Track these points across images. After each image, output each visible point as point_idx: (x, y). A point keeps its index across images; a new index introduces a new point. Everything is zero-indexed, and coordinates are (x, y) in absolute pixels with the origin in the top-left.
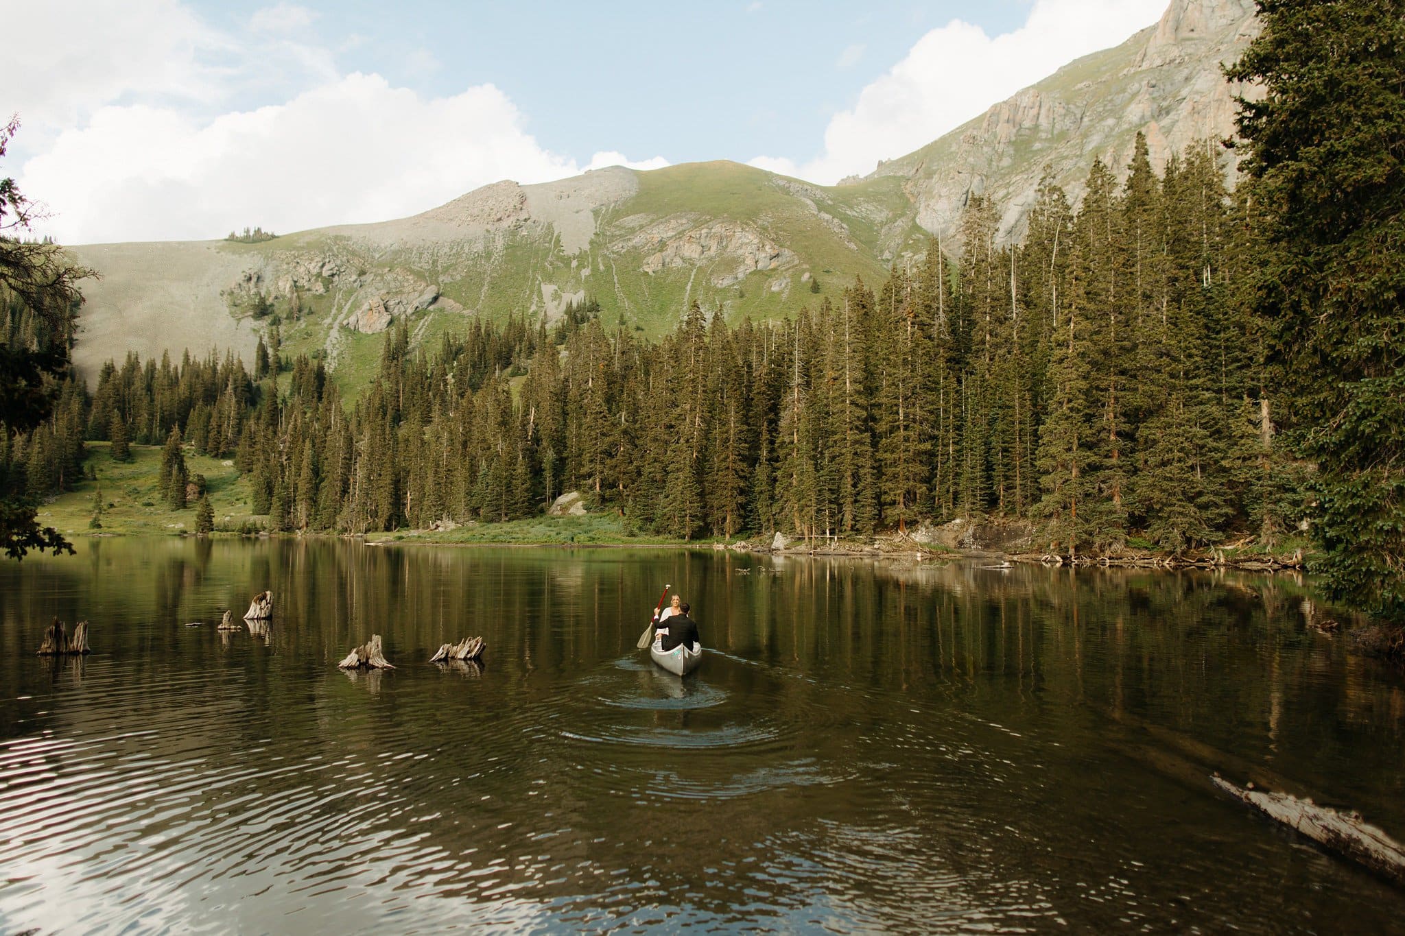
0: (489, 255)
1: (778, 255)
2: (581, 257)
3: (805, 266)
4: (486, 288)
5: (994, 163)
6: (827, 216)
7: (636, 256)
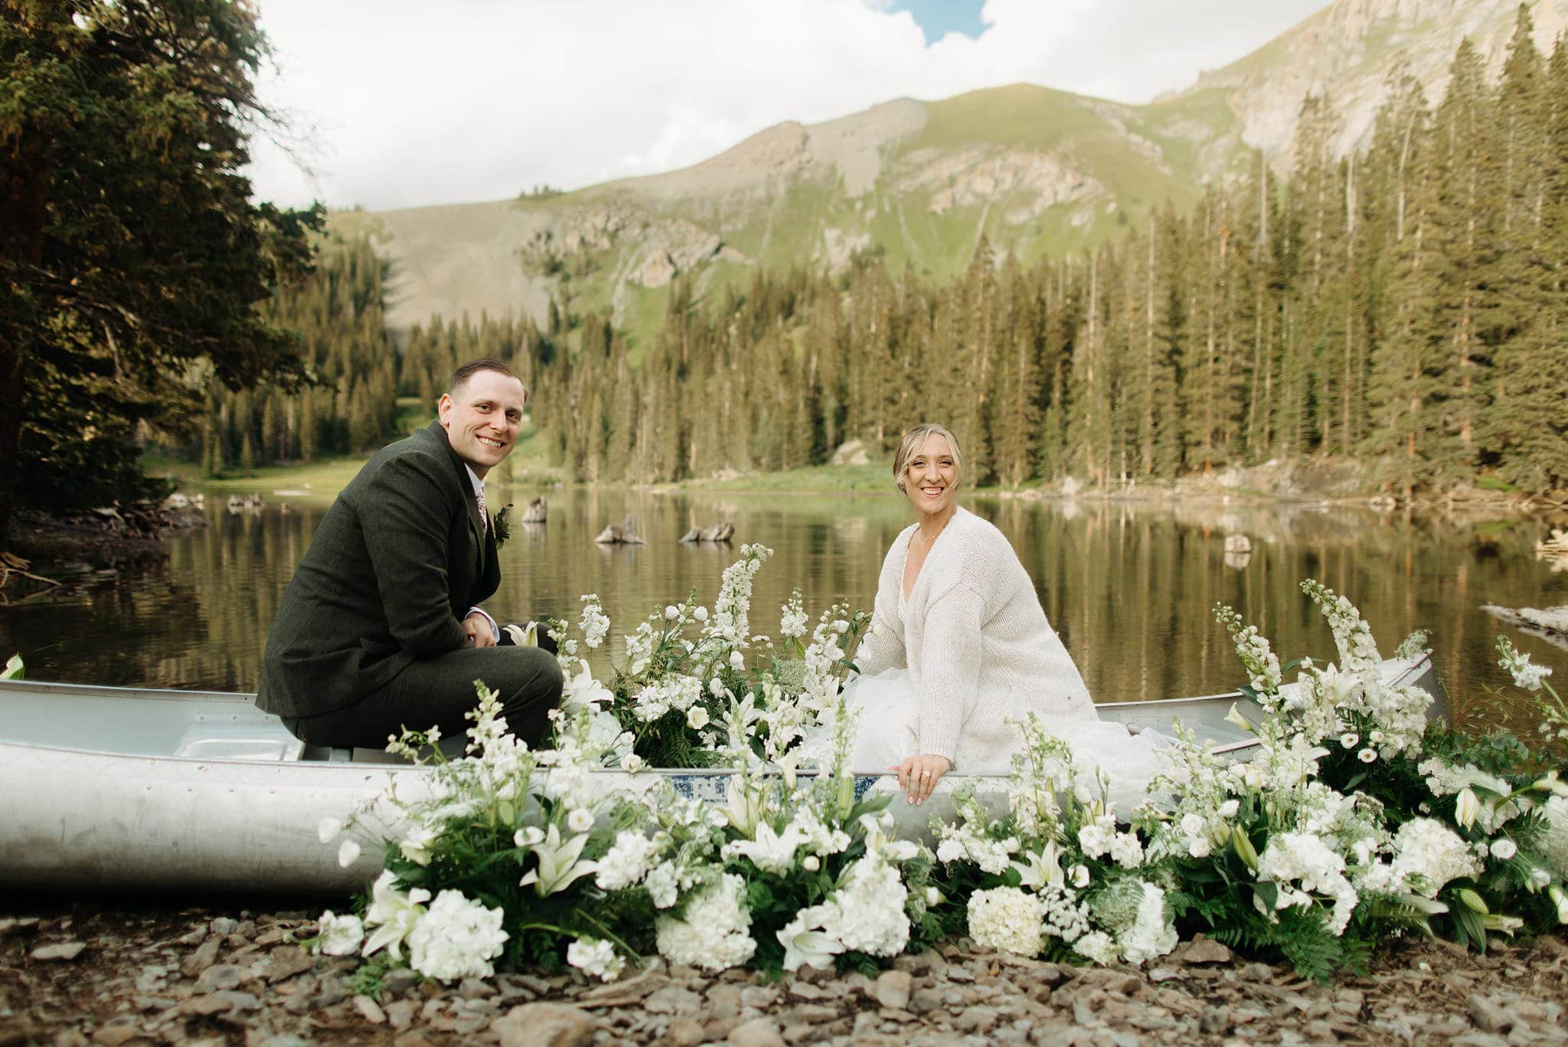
0: (770, 200)
1: (1080, 185)
2: (866, 199)
3: (1111, 196)
4: (767, 237)
5: (1340, 64)
6: (1135, 138)
7: (924, 195)
